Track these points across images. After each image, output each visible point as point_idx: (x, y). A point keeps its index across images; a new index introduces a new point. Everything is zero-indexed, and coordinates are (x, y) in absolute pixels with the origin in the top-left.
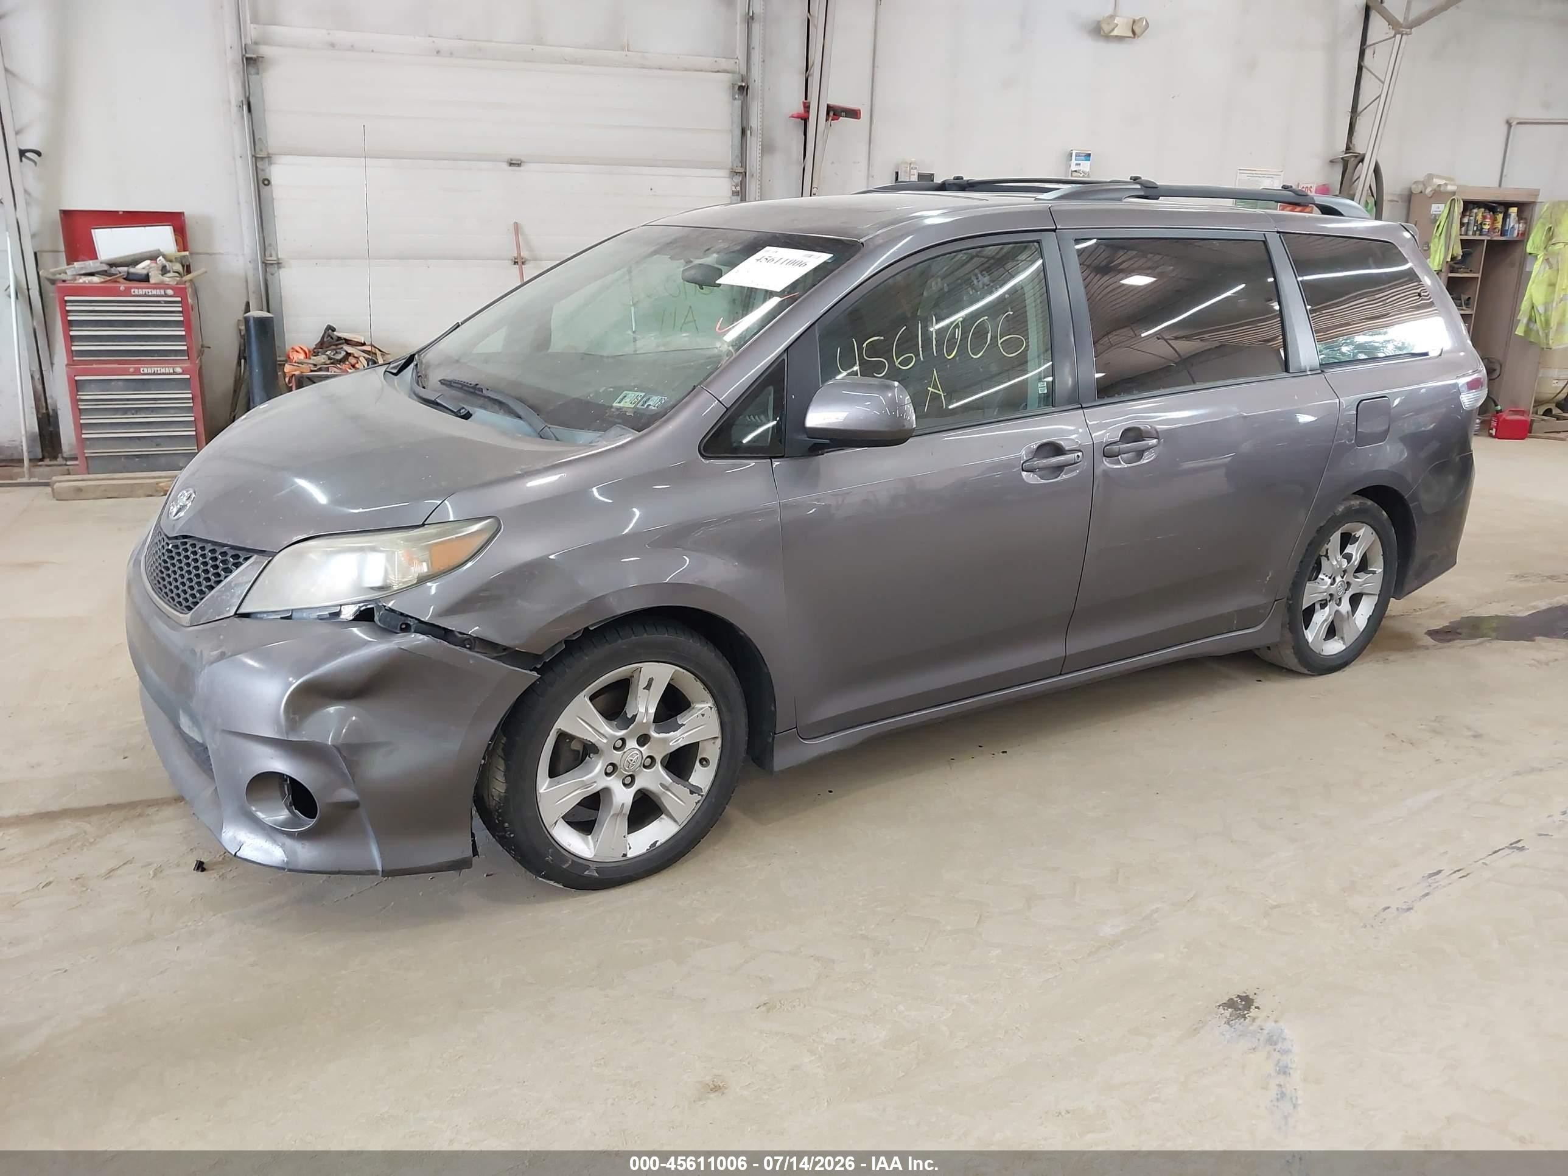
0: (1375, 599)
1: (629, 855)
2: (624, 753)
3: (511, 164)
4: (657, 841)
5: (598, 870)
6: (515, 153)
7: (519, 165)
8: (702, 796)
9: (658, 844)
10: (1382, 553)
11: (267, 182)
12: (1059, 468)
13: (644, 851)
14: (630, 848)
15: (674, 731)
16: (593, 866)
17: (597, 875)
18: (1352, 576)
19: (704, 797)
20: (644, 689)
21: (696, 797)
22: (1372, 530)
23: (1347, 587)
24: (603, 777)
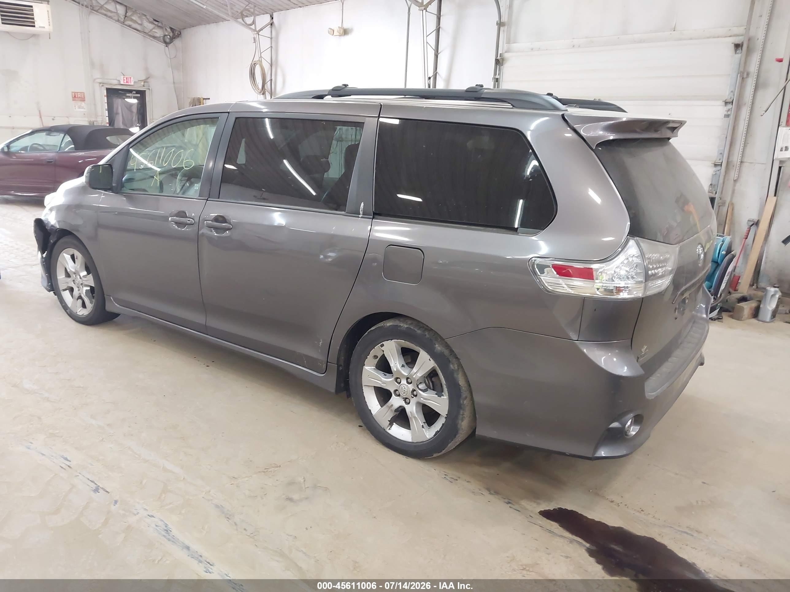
9: (84, 315)
10: (445, 382)
13: (81, 315)
14: (79, 311)
15: (84, 278)
16: (69, 310)
17: (69, 313)
18: (416, 385)
20: (76, 258)
22: (429, 357)
23: (414, 393)
24: (71, 283)
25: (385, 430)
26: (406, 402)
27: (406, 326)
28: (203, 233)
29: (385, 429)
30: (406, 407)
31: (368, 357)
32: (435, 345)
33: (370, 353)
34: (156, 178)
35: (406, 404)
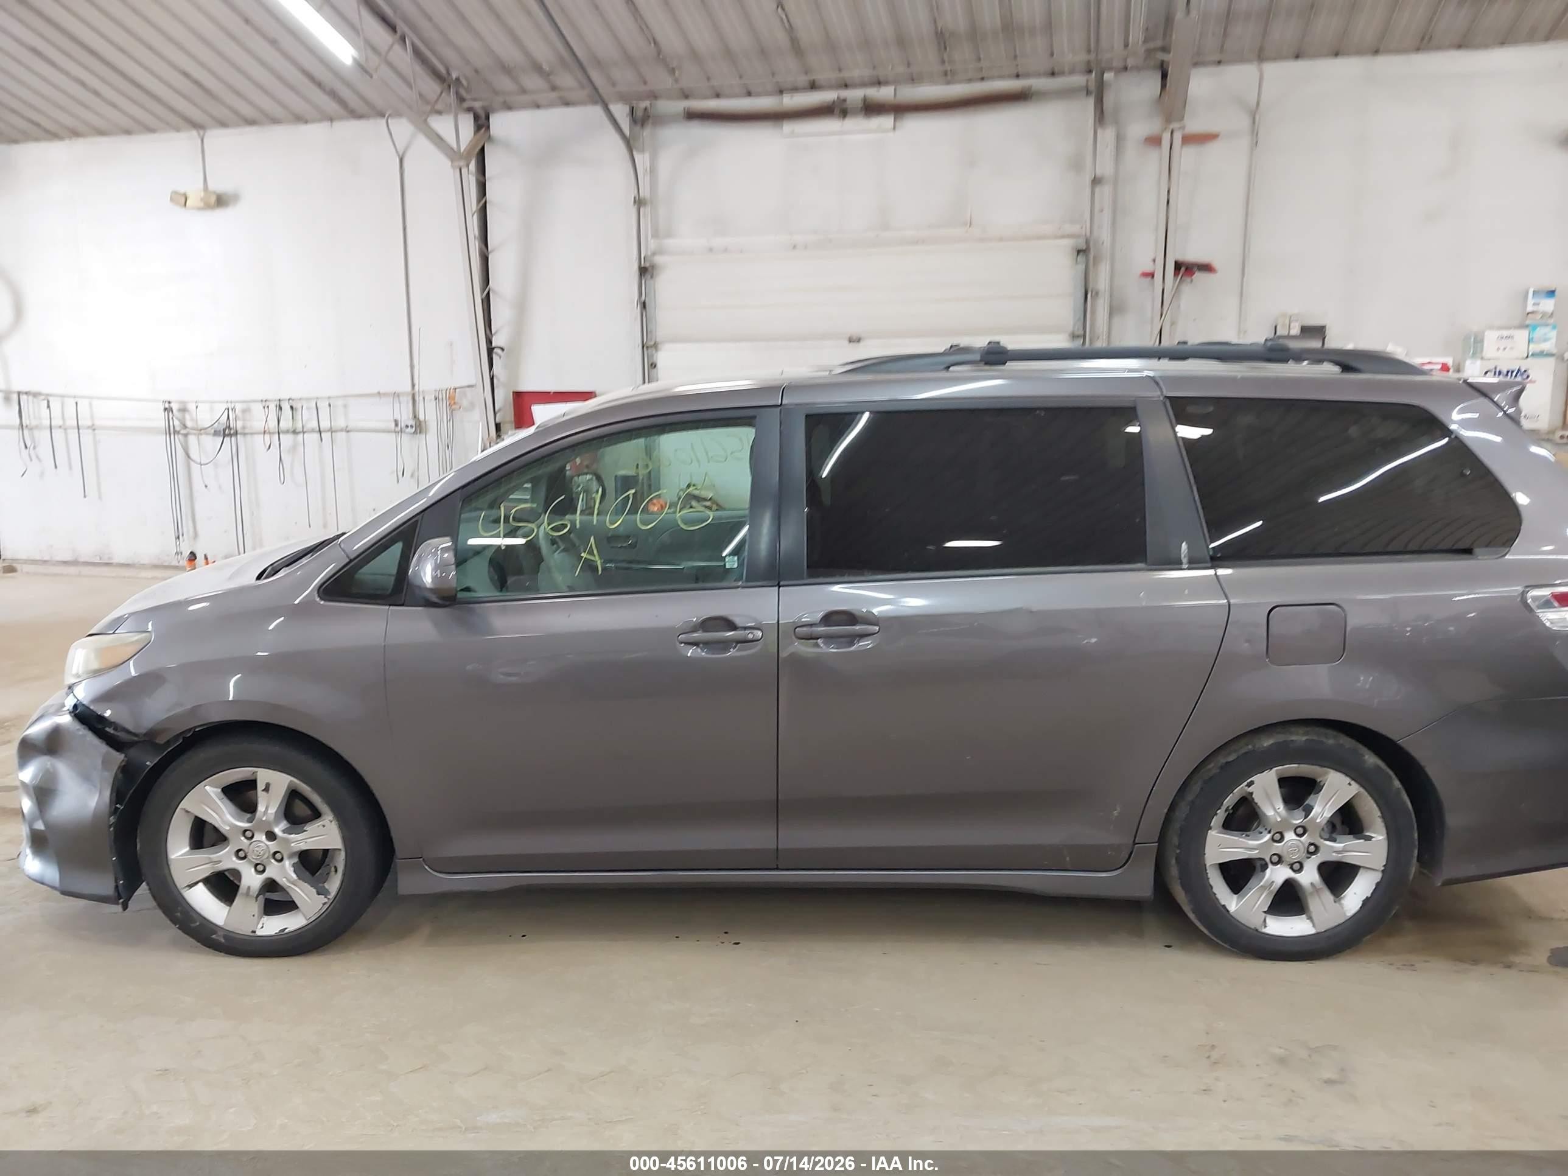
0: (1377, 877)
1: (259, 933)
2: (252, 843)
3: (851, 340)
4: (286, 928)
5: (225, 937)
6: (854, 330)
7: (859, 340)
8: (329, 899)
9: (286, 931)
10: (1379, 814)
11: (653, 366)
12: (725, 645)
13: (273, 933)
14: (262, 927)
15: (296, 834)
16: (221, 933)
17: (223, 941)
18: (1318, 835)
19: (331, 901)
20: (263, 790)
21: (322, 899)
22: (1348, 780)
23: (1313, 850)
24: (231, 859)
25: (1257, 930)
26: (1294, 871)
27: (1304, 738)
28: (792, 655)
29: (1257, 928)
30: (1298, 877)
31: (1219, 811)
32: (1364, 756)
33: (1222, 804)
34: (589, 557)
35: (1296, 873)
